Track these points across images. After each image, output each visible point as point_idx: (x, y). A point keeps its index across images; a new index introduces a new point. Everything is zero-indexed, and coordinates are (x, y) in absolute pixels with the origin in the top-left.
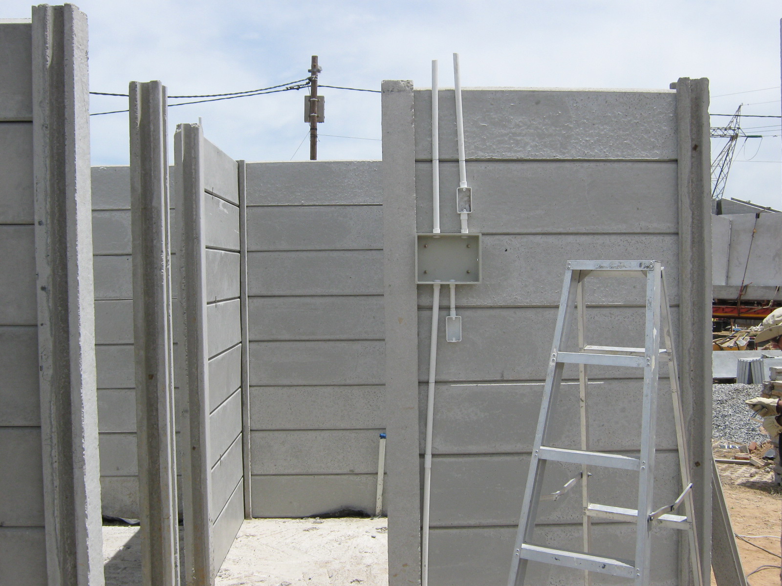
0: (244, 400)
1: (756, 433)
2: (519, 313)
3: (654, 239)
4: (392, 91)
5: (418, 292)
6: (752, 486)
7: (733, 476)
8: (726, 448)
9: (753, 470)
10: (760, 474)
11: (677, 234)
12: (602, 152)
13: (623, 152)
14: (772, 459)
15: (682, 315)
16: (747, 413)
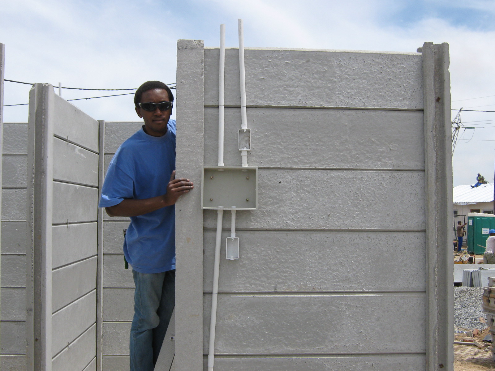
0: (99, 298)
1: (477, 322)
2: (290, 235)
3: (405, 174)
4: (185, 48)
5: (204, 215)
6: (476, 362)
7: (463, 354)
8: (457, 332)
9: (476, 350)
10: (482, 353)
11: (424, 171)
12: (361, 102)
13: (378, 102)
14: (490, 342)
15: (428, 239)
16: (470, 307)
